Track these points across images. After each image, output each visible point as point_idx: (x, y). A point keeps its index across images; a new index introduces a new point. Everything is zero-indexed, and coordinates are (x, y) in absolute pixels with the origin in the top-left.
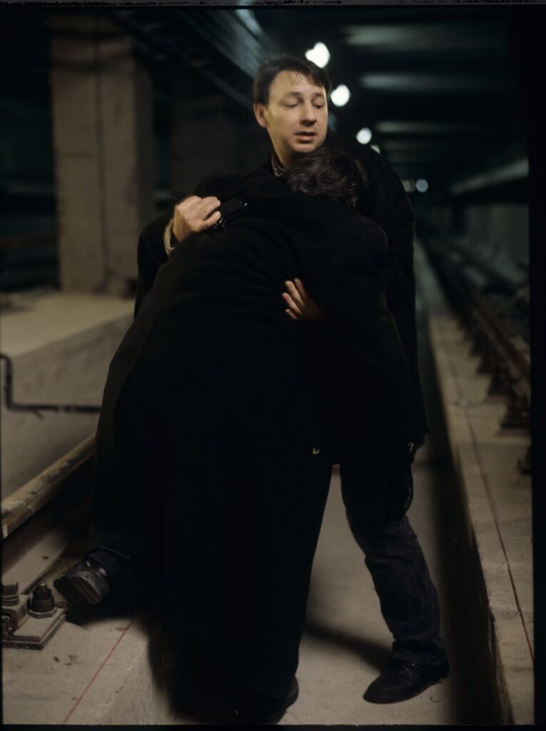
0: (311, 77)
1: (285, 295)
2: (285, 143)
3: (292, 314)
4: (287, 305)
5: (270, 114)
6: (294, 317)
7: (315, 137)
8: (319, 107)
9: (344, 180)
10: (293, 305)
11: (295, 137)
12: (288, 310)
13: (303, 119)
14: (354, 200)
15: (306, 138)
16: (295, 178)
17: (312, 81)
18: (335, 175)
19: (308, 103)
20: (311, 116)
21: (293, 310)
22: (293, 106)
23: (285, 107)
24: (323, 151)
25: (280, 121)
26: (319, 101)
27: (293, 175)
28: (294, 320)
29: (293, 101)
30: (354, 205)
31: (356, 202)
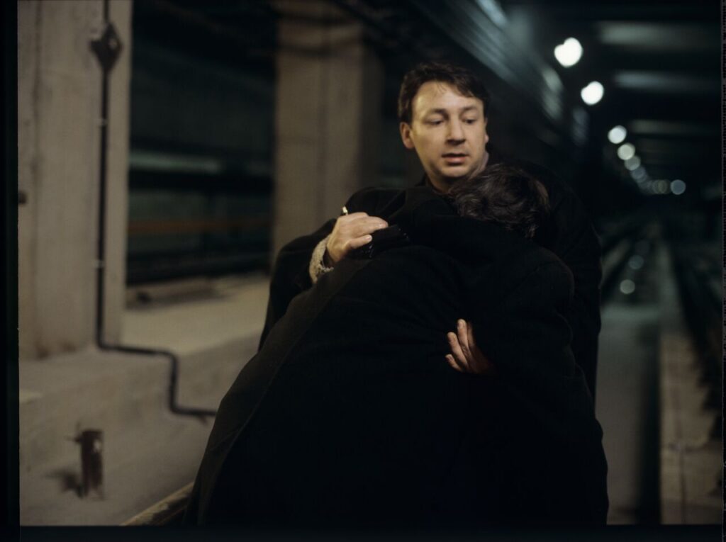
0: (456, 88)
1: (452, 335)
2: (432, 165)
3: (453, 361)
4: (450, 350)
5: (415, 134)
6: (455, 365)
7: (467, 159)
8: (470, 122)
9: (521, 204)
10: (458, 350)
11: (442, 160)
12: (449, 356)
13: (449, 138)
14: (533, 229)
15: (457, 160)
16: (463, 199)
17: (459, 93)
18: (509, 197)
19: (455, 119)
20: (458, 135)
21: (455, 356)
22: (438, 123)
23: (428, 125)
24: (496, 167)
25: (425, 142)
26: (469, 115)
27: (458, 196)
28: (454, 370)
29: (438, 117)
30: (532, 235)
31: (536, 230)
